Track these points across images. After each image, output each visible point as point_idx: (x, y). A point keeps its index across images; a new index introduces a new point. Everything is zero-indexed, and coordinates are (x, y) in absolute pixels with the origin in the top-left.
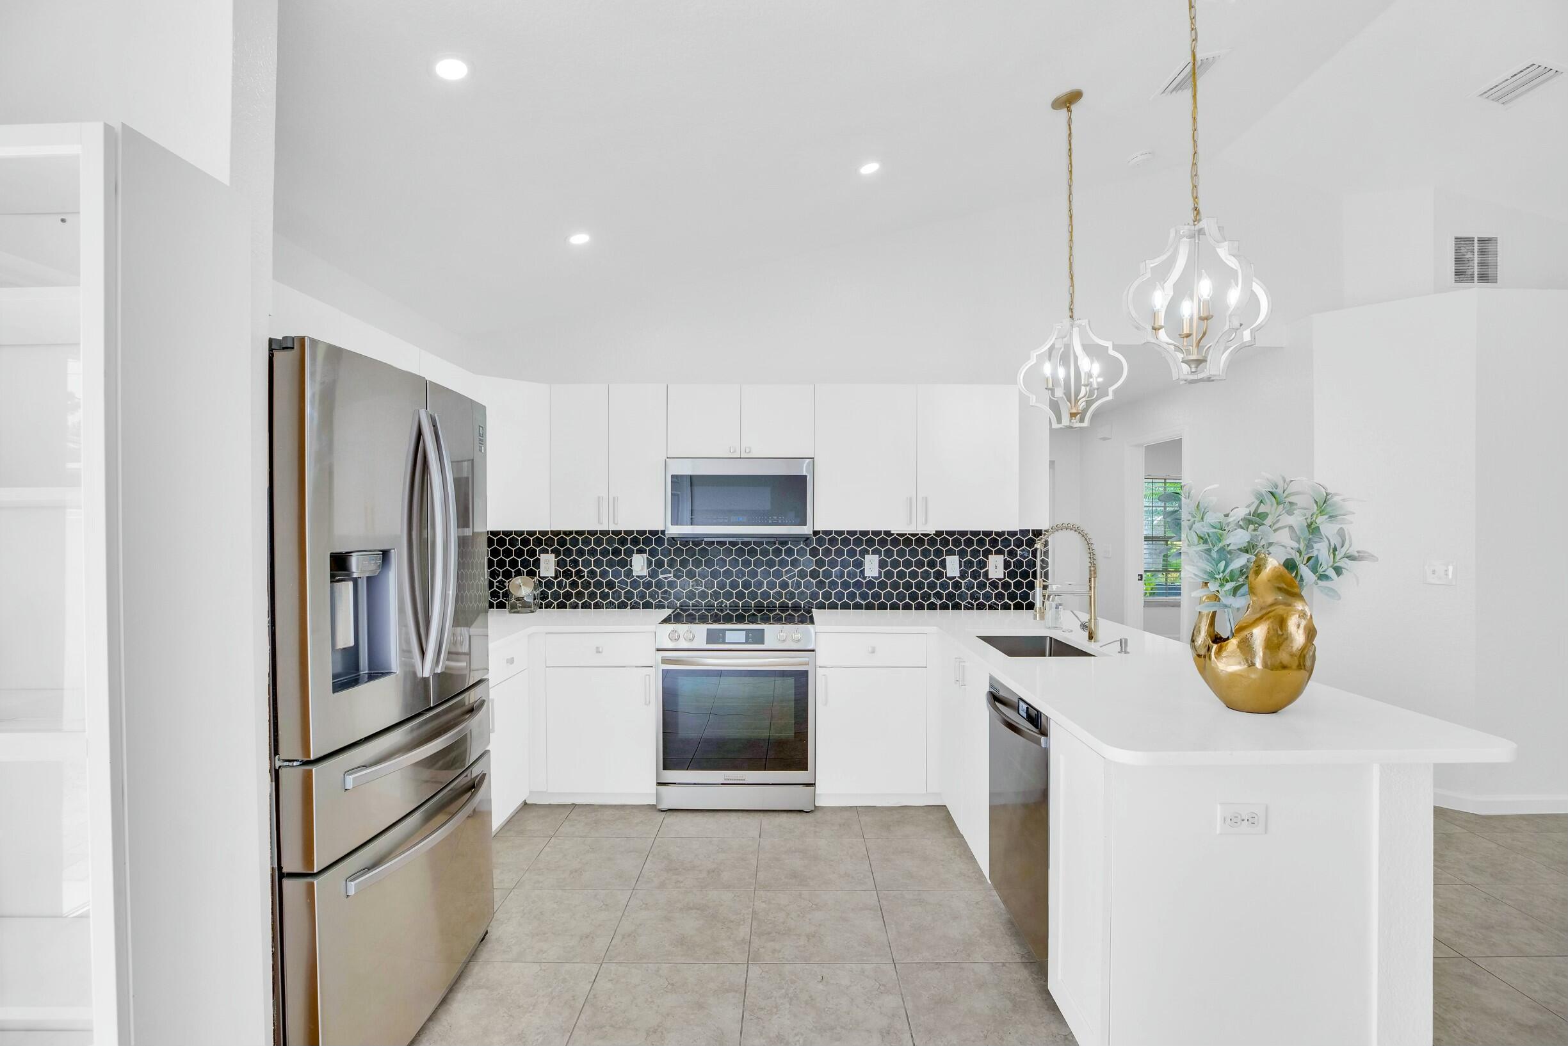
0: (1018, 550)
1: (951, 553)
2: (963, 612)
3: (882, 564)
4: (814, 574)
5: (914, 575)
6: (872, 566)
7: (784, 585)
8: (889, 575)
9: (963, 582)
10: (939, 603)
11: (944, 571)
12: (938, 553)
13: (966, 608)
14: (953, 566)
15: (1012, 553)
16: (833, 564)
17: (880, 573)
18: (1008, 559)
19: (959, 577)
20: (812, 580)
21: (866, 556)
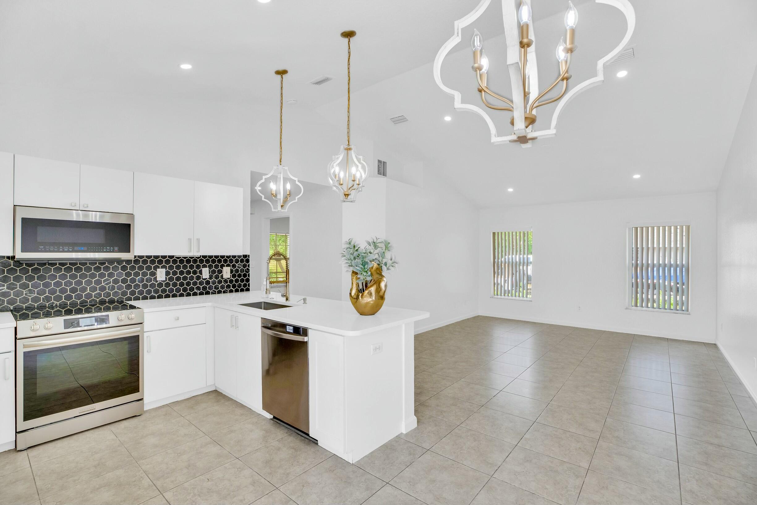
0: (237, 264)
1: (205, 266)
2: (211, 296)
3: (167, 273)
4: (124, 281)
5: (185, 278)
6: (161, 275)
7: (103, 289)
8: (171, 279)
9: (211, 281)
10: (198, 292)
11: (201, 276)
12: (198, 267)
13: (212, 293)
14: (206, 273)
15: (234, 266)
16: (137, 274)
17: (166, 278)
18: (232, 269)
19: (209, 278)
20: (123, 285)
21: (158, 269)
